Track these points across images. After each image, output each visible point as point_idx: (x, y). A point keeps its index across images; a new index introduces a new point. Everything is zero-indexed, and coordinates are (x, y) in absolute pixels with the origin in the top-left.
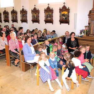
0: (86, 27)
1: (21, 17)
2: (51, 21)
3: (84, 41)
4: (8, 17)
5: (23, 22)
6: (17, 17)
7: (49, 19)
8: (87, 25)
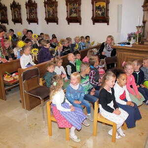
0: (138, 27)
1: (27, 13)
2: (78, 20)
3: (135, 54)
4: (6, 15)
5: (31, 22)
6: (20, 14)
7: (74, 15)
8: (141, 24)
